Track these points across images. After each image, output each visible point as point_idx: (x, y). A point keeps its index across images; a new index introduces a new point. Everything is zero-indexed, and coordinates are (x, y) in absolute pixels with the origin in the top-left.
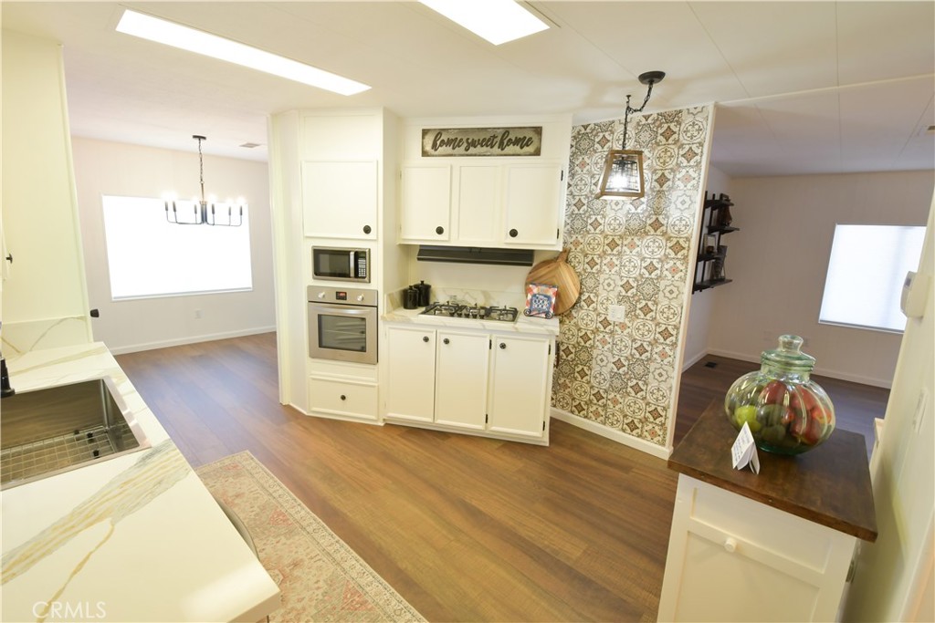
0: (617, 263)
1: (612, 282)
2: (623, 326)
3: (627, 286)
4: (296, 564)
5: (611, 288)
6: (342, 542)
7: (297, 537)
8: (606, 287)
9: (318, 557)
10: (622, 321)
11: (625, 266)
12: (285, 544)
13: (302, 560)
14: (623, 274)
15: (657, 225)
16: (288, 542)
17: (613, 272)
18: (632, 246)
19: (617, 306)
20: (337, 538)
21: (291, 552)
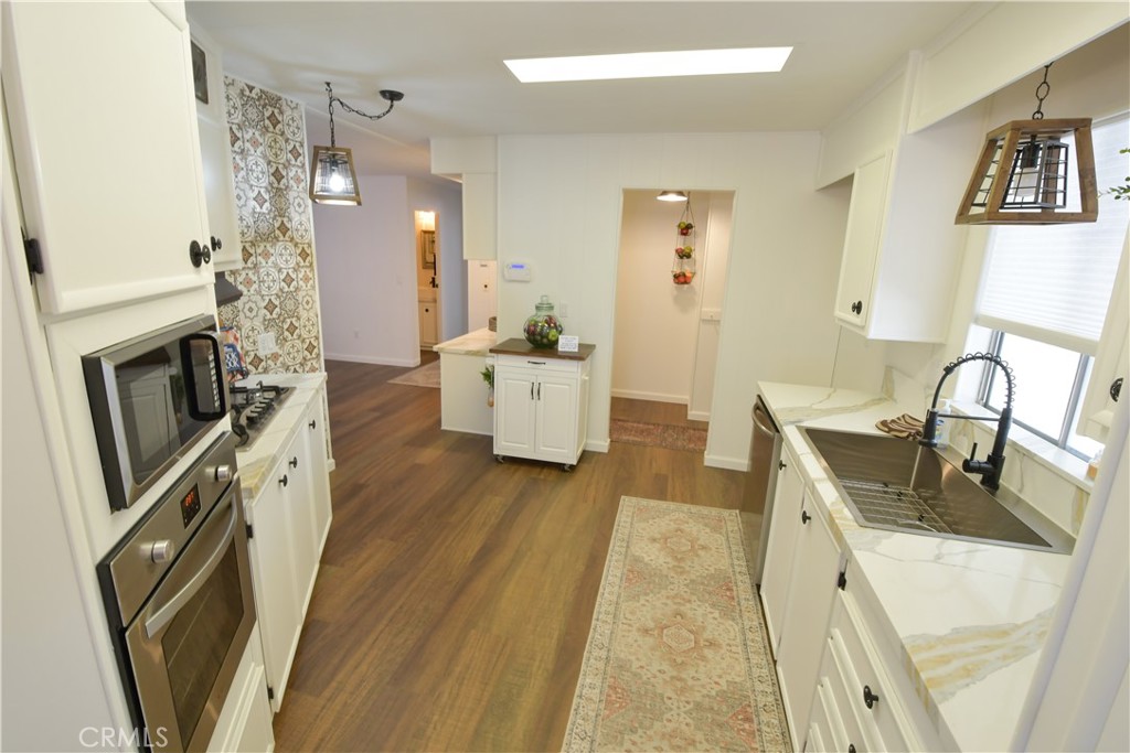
0: (255, 278)
1: (253, 306)
2: (275, 357)
3: (270, 307)
4: (646, 631)
5: (254, 313)
6: (595, 616)
7: (622, 656)
8: (248, 314)
9: (624, 621)
10: (274, 351)
11: (264, 281)
12: (638, 659)
13: (639, 630)
14: (263, 293)
15: (284, 229)
16: (633, 658)
17: (252, 292)
18: (267, 255)
19: (264, 335)
20: (594, 622)
21: (639, 646)
